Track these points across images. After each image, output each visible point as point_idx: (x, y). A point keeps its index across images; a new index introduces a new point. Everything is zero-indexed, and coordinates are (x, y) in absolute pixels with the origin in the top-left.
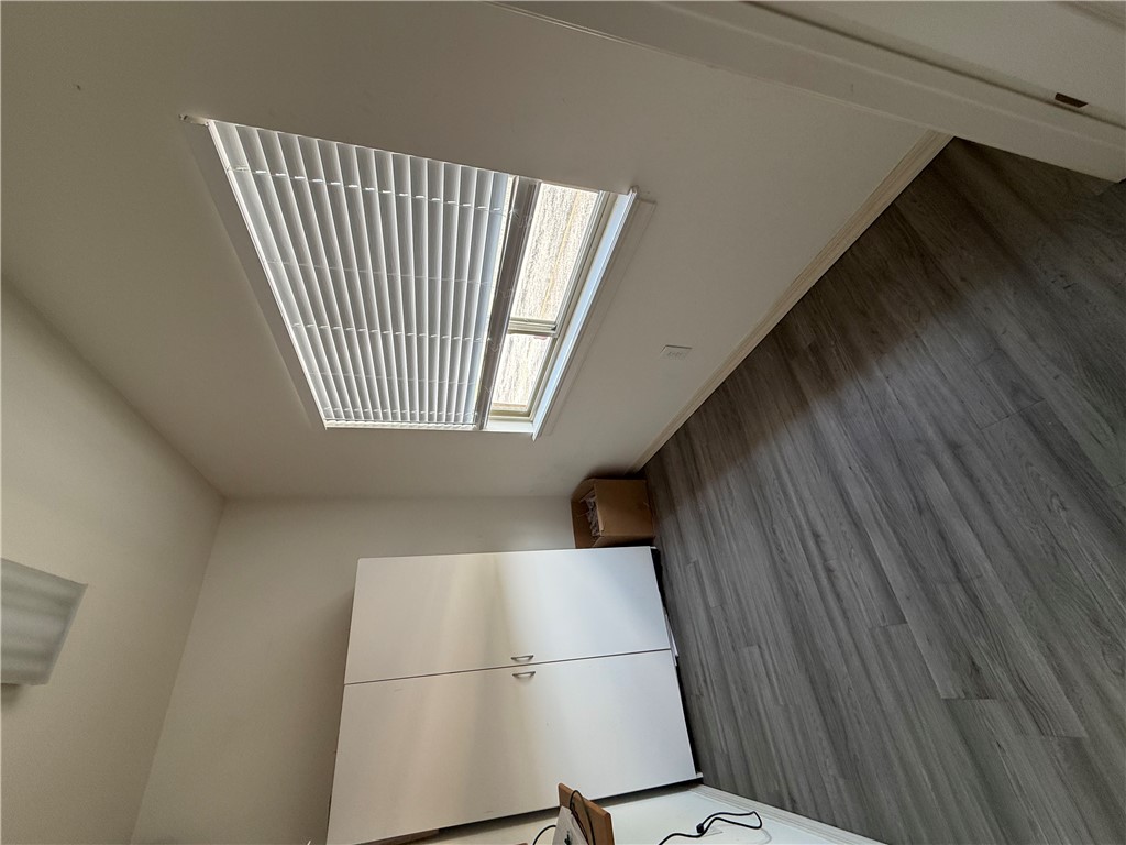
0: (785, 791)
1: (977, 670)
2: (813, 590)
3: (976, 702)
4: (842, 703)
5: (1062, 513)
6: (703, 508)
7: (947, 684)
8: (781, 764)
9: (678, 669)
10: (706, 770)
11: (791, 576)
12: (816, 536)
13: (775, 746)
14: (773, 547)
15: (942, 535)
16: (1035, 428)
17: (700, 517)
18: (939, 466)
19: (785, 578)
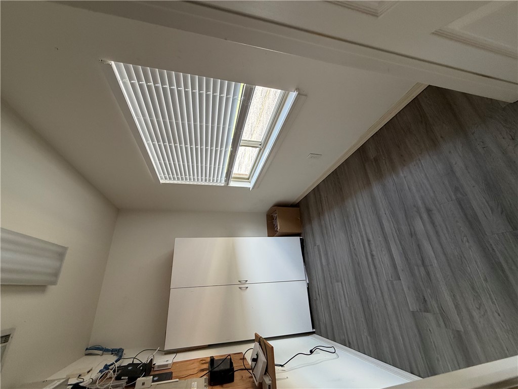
0: (347, 339)
1: (425, 301)
2: (365, 262)
3: (423, 313)
4: (372, 308)
5: (467, 244)
6: (323, 222)
7: (413, 305)
8: (346, 329)
9: (308, 288)
10: (317, 328)
11: (356, 256)
12: (369, 241)
13: (345, 322)
14: (351, 243)
15: (419, 246)
16: (462, 207)
17: (321, 226)
18: (421, 218)
19: (354, 256)
